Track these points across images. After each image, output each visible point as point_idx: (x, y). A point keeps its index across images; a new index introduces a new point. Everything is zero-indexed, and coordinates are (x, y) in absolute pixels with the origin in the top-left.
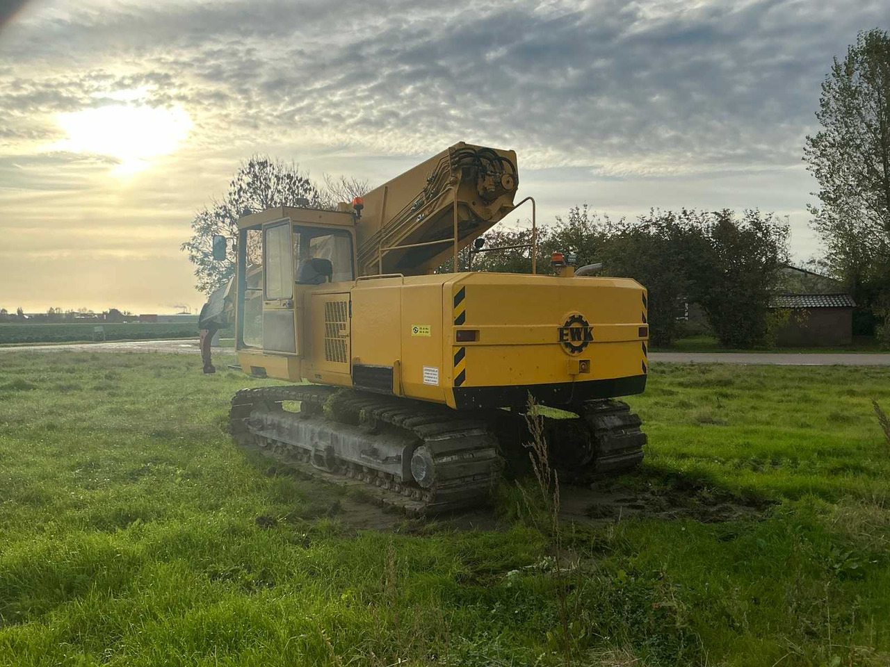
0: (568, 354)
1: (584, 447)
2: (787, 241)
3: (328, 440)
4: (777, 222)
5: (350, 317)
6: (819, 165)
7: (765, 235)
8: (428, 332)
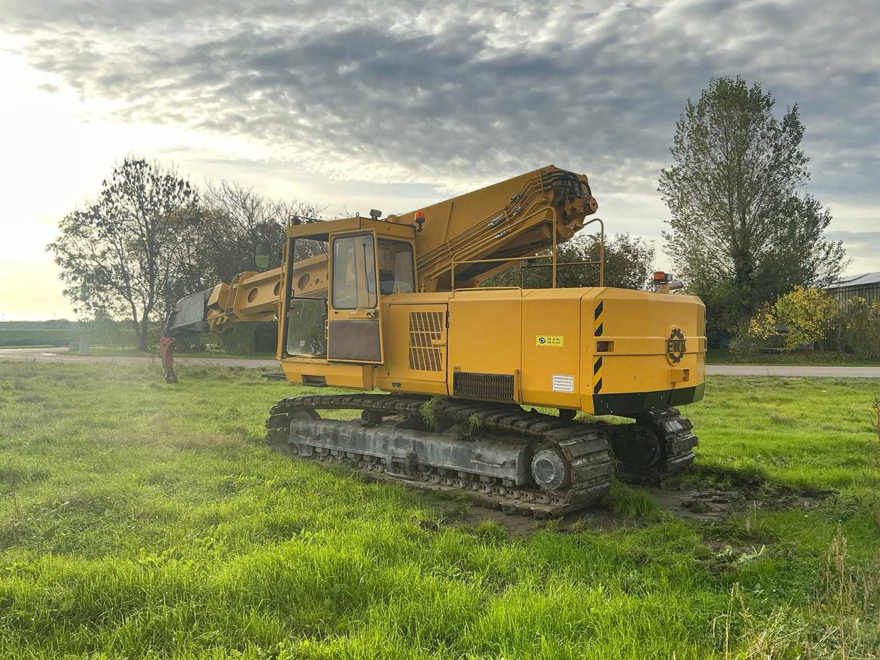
0: (670, 364)
1: (653, 449)
2: (652, 264)
3: (410, 447)
4: (644, 246)
5: (447, 328)
6: (673, 196)
7: (635, 257)
8: (559, 343)
